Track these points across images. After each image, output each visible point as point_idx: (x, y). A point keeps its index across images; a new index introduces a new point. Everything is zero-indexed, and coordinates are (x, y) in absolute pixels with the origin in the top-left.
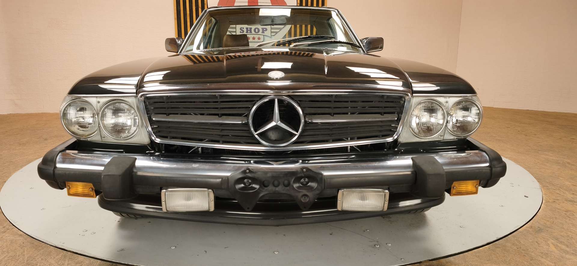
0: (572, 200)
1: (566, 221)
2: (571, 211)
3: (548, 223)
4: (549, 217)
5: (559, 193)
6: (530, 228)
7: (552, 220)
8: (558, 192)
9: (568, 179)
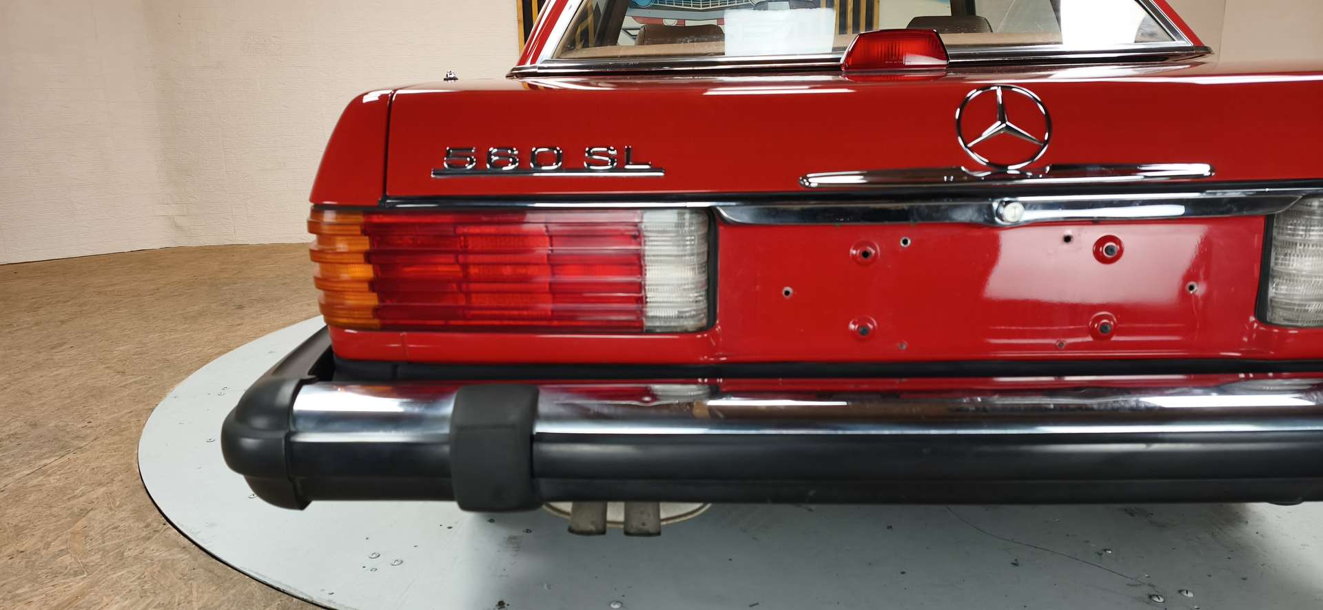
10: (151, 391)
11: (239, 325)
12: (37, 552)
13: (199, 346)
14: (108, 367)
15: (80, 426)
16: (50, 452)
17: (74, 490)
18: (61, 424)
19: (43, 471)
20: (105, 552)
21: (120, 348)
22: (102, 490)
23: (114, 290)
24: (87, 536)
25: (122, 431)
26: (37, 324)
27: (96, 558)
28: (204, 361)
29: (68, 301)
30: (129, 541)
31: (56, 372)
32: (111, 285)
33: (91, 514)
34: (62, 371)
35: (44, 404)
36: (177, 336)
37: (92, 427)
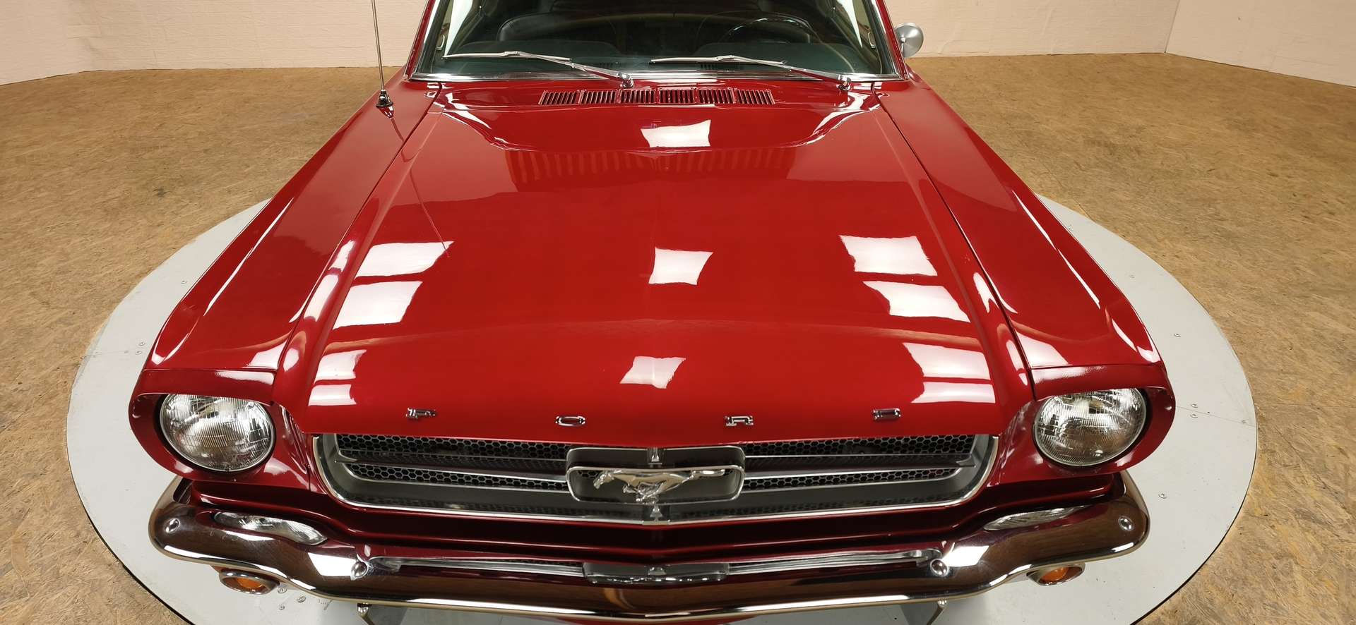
0: (1313, 509)
1: (1266, 593)
2: (1292, 556)
3: (1219, 599)
4: (1231, 575)
5: (1291, 480)
6: (1170, 618)
7: (1232, 587)
8: (1289, 475)
9: (1338, 423)
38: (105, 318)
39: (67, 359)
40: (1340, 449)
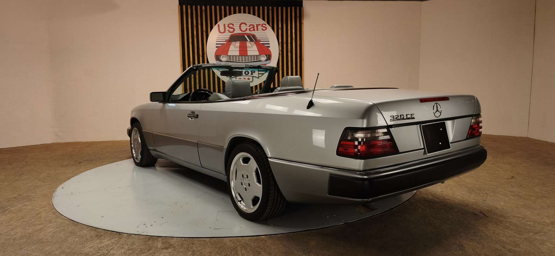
10: (53, 186)
11: (79, 168)
12: (29, 221)
13: (67, 174)
14: (39, 180)
15: (34, 195)
16: (26, 201)
17: (36, 209)
18: (28, 195)
19: (25, 205)
20: (46, 221)
21: (42, 175)
22: (43, 209)
23: (37, 158)
24: (41, 218)
25: (47, 196)
26: (13, 168)
27: (45, 222)
28: (69, 178)
29: (22, 161)
30: (52, 219)
31: (23, 182)
32: (36, 156)
33: (41, 214)
34: (25, 181)
35: (21, 190)
36: (60, 171)
37: (37, 195)
38: (63, 183)
39: (51, 190)
40: (442, 192)
